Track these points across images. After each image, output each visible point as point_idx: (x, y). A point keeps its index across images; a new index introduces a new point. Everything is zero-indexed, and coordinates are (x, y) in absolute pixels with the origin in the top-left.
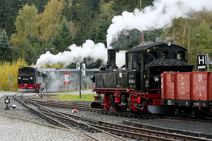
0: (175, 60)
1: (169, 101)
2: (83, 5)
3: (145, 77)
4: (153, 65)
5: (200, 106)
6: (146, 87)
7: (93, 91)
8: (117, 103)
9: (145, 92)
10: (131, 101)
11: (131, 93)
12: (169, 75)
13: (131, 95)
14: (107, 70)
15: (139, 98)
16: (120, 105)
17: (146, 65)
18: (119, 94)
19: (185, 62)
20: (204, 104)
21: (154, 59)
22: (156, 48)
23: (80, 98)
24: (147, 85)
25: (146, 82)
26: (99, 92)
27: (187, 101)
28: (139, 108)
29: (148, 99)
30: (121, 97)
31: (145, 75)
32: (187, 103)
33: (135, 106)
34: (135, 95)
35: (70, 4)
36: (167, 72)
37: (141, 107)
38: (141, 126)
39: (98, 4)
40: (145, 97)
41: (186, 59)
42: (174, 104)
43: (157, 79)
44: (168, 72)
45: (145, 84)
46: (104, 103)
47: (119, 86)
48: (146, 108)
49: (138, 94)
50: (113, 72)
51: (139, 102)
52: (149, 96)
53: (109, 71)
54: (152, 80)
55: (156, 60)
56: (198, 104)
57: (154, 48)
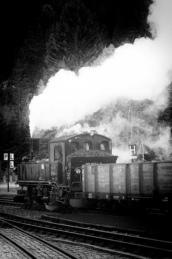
0: (98, 151)
1: (90, 194)
2: (19, 87)
3: (66, 169)
4: (74, 156)
5: (119, 199)
6: (68, 179)
7: (15, 184)
8: (40, 197)
9: (67, 185)
10: (53, 195)
11: (53, 186)
12: (90, 167)
13: (53, 189)
14: (30, 161)
15: (61, 192)
16: (42, 199)
17: (68, 157)
18: (42, 188)
19: (108, 153)
20: (123, 197)
21: (76, 150)
22: (78, 138)
23: (8, 191)
24: (69, 178)
25: (67, 174)
26: (22, 185)
27: (107, 194)
28: (61, 202)
29: (70, 193)
30: (43, 190)
31: (66, 167)
32: (107, 196)
33: (58, 199)
34: (57, 188)
35: (5, 86)
36: (89, 164)
37: (63, 200)
38: (58, 221)
39: (37, 86)
40: (67, 190)
41: (110, 149)
42: (95, 197)
43: (78, 171)
44: (91, 164)
45: (66, 177)
46: (27, 197)
47: (41, 179)
48: (68, 201)
49: (60, 187)
50: (36, 163)
51: (61, 195)
52: (70, 190)
53: (32, 162)
54: (73, 173)
55: (78, 151)
56: (118, 197)
57: (76, 138)
